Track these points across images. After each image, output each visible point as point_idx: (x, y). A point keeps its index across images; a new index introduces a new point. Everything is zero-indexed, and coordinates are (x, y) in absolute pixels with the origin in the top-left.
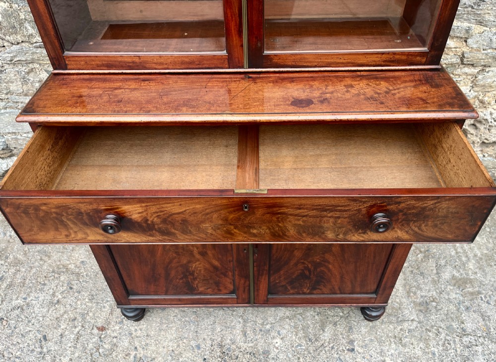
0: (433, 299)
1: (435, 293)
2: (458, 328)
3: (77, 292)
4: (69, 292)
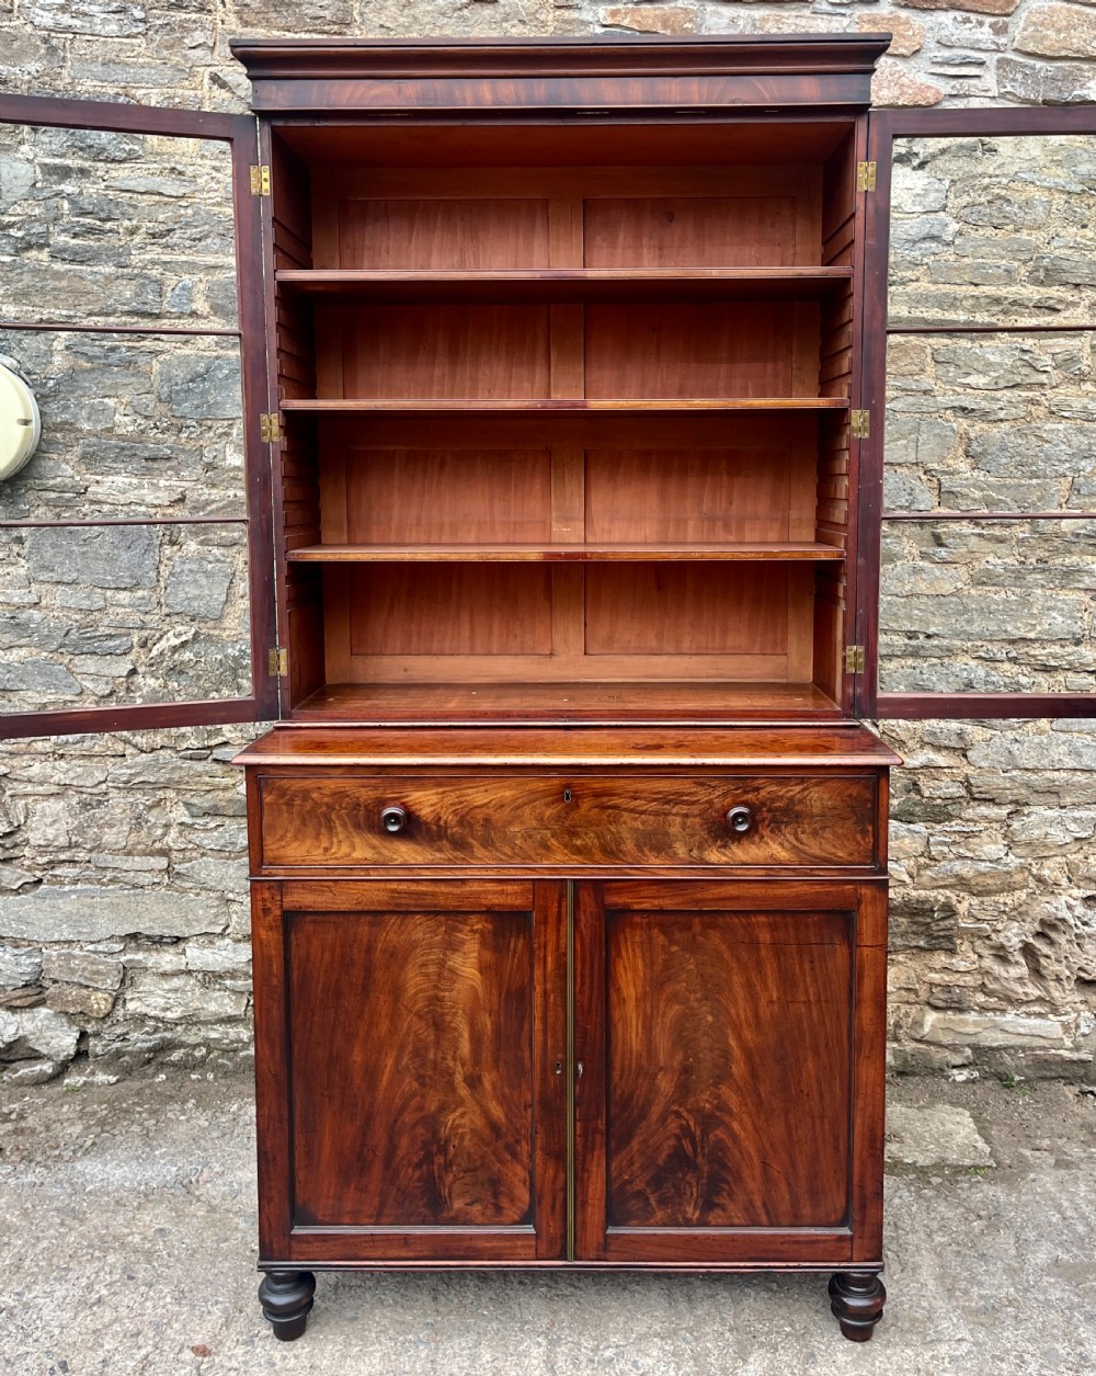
3: (146, 1285)
4: (125, 1284)
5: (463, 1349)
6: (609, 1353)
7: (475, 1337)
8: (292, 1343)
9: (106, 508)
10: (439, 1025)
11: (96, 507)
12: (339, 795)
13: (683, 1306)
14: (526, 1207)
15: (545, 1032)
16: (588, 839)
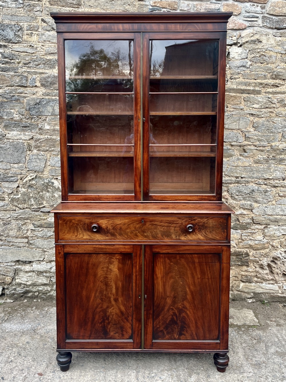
0: (264, 362)
1: (264, 359)
2: (280, 376)
3: (24, 357)
4: (18, 357)
5: (113, 374)
6: (153, 375)
7: (116, 371)
8: (65, 372)
9: (11, 141)
10: (107, 284)
11: (8, 140)
12: (80, 221)
13: (173, 362)
14: (130, 335)
15: (136, 286)
16: (148, 234)
